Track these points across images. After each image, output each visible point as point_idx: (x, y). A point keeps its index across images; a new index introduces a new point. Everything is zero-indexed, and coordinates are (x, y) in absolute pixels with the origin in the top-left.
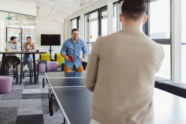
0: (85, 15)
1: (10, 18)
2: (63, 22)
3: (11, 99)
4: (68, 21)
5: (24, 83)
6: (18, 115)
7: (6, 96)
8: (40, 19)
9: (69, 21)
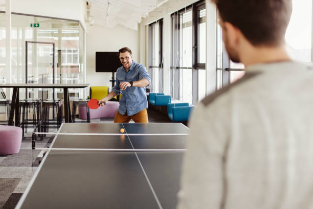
0: (172, 15)
1: (37, 25)
2: (136, 28)
3: (15, 165)
4: (146, 26)
5: (49, 139)
6: (14, 192)
7: (9, 160)
8: (91, 25)
9: (148, 27)
